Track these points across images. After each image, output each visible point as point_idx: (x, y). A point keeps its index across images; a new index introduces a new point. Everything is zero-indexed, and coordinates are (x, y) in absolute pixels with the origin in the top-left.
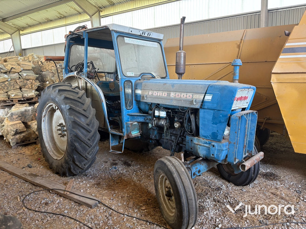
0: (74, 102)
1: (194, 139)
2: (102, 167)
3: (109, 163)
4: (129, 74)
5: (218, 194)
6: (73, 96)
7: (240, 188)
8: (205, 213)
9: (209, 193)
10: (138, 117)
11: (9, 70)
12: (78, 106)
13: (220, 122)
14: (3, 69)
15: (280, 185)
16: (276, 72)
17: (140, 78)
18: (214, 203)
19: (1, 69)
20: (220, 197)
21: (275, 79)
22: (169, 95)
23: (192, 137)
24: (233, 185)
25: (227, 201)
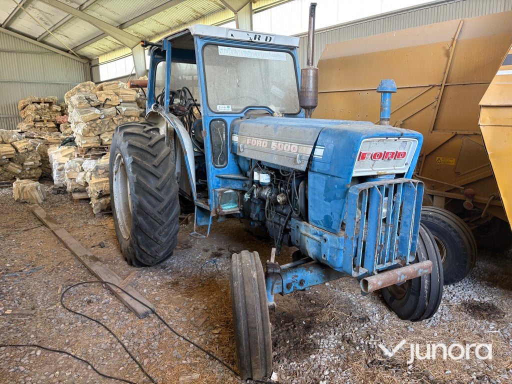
0: (141, 153)
1: (301, 225)
2: (197, 257)
3: (210, 253)
4: (221, 108)
5: (356, 329)
6: (141, 142)
7: (406, 324)
8: (313, 357)
9: (341, 324)
10: (233, 181)
11: (103, 103)
12: (145, 159)
13: (335, 198)
14: (93, 101)
15: (493, 330)
16: (489, 104)
17: (242, 115)
18: (340, 342)
19: (92, 100)
20: (358, 335)
21: (488, 119)
22: (269, 146)
23: (299, 221)
24: (395, 316)
25: (366, 343)
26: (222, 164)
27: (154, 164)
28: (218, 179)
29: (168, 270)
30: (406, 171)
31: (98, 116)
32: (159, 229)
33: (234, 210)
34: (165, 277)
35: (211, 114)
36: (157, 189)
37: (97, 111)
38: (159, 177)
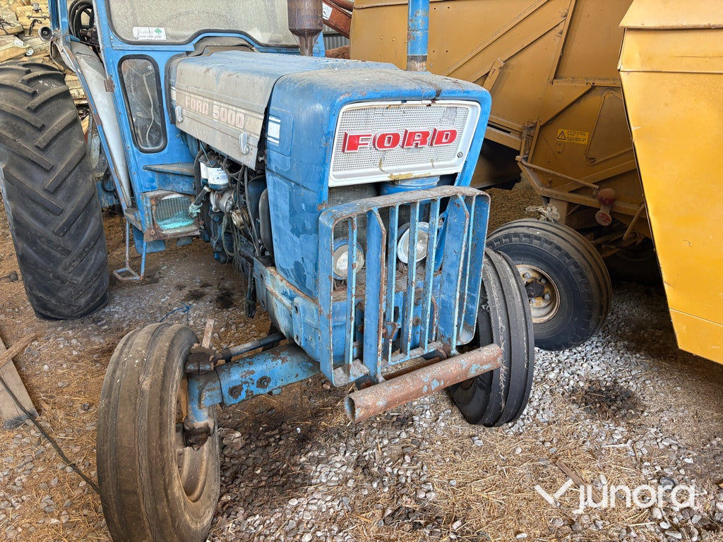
1: (266, 274)
2: (163, 300)
3: (186, 291)
4: (141, 33)
5: (386, 442)
7: (473, 432)
8: (294, 502)
9: (363, 432)
10: (177, 179)
12: (21, 134)
13: (305, 231)
15: (619, 442)
17: (190, 47)
18: (350, 471)
20: (385, 454)
21: (637, 56)
22: (211, 112)
24: (457, 416)
25: (395, 472)
26: (157, 144)
27: (36, 144)
28: (150, 174)
29: (103, 325)
30: (458, 170)
31: (23, 51)
32: (64, 263)
33: (187, 230)
34: (93, 339)
35: (118, 45)
36: (46, 190)
37: (18, 42)
38: (48, 168)
